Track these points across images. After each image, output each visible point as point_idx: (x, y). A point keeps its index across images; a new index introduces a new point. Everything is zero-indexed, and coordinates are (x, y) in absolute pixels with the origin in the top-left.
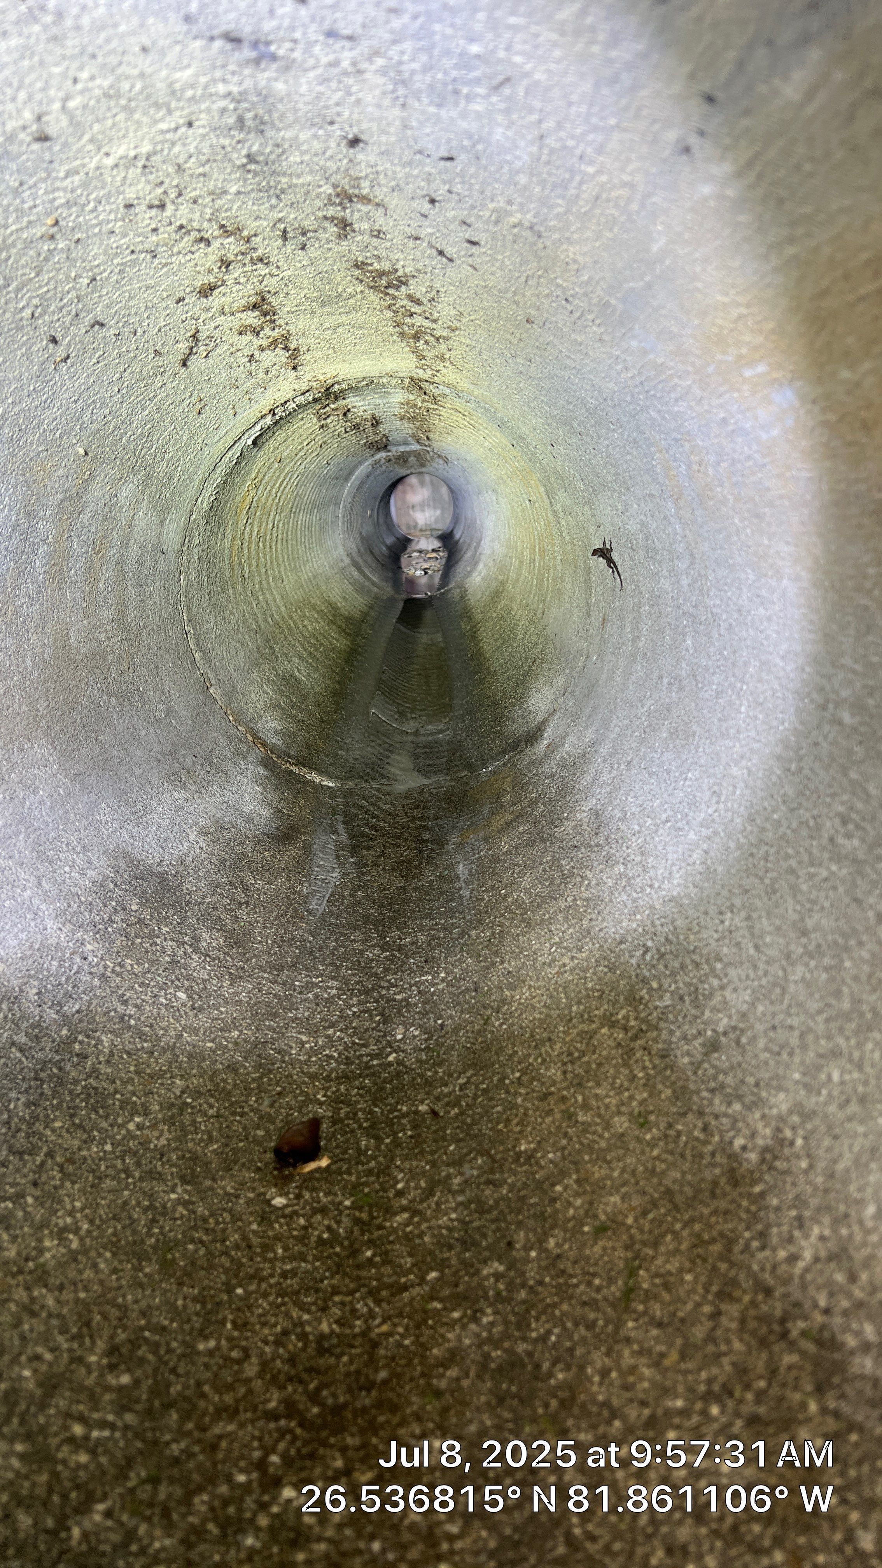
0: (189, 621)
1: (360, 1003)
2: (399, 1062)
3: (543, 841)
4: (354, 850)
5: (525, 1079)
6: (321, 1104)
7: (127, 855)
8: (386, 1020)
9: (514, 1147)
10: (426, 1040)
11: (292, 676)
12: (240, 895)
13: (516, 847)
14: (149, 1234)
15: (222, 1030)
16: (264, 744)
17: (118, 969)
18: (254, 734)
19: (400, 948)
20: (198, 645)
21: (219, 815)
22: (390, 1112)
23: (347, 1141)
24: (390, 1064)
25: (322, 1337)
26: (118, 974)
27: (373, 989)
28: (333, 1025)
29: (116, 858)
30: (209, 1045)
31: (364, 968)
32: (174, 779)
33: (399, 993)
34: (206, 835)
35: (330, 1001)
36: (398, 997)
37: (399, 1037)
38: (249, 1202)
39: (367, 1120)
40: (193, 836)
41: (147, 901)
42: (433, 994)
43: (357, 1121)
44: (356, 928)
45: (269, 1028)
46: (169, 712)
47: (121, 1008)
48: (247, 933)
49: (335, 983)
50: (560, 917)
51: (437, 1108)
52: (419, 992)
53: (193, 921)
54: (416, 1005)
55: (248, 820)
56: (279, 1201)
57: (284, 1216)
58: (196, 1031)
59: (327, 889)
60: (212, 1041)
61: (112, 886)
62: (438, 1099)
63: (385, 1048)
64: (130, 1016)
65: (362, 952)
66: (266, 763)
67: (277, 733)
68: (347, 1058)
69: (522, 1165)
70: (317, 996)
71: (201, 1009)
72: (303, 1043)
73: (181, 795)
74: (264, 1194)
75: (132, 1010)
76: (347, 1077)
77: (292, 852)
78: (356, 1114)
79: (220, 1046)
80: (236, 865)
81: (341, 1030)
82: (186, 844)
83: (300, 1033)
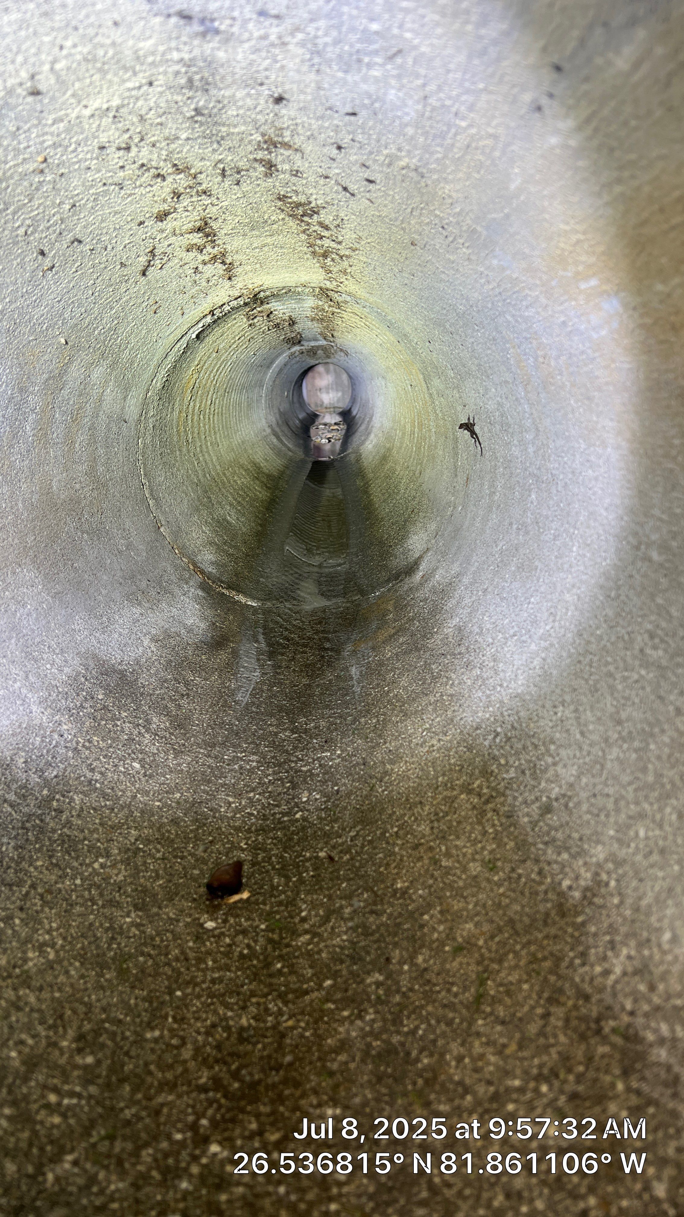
0: (145, 475)
1: (274, 773)
2: (304, 819)
3: (418, 650)
4: (271, 655)
5: (401, 833)
6: (243, 850)
7: (95, 656)
8: (294, 786)
9: (392, 885)
10: (325, 802)
11: (225, 520)
12: (182, 688)
13: (397, 655)
14: (109, 949)
15: (167, 792)
16: (202, 572)
17: (87, 744)
18: (195, 565)
19: (306, 731)
20: (152, 495)
21: (167, 626)
22: (297, 857)
23: (263, 879)
24: (297, 820)
25: (242, 1029)
26: (87, 748)
27: (285, 762)
28: (253, 790)
29: (87, 659)
30: (157, 804)
31: (278, 746)
32: (132, 598)
33: (305, 766)
34: (157, 641)
35: (251, 771)
36: (304, 769)
37: (304, 799)
38: (187, 925)
39: (278, 863)
40: (146, 643)
41: (111, 692)
42: (331, 767)
43: (271, 864)
44: (272, 715)
45: (204, 791)
46: (129, 546)
47: (89, 775)
48: (187, 718)
49: (255, 758)
50: (430, 708)
51: (332, 854)
52: (320, 765)
53: (146, 708)
54: (318, 775)
55: (190, 631)
56: (210, 925)
57: (214, 936)
58: (147, 793)
59: (250, 685)
60: (160, 801)
61: (83, 680)
62: (334, 847)
63: (293, 808)
64: (96, 781)
65: (276, 734)
66: (203, 586)
67: (212, 563)
68: (264, 815)
69: (398, 899)
70: (241, 767)
71: (151, 776)
72: (230, 803)
73: (137, 610)
74: (199, 919)
75: (98, 776)
76: (263, 830)
77: (223, 656)
78: (270, 858)
79: (165, 805)
80: (180, 665)
81: (260, 794)
82: (141, 649)
83: (228, 795)
